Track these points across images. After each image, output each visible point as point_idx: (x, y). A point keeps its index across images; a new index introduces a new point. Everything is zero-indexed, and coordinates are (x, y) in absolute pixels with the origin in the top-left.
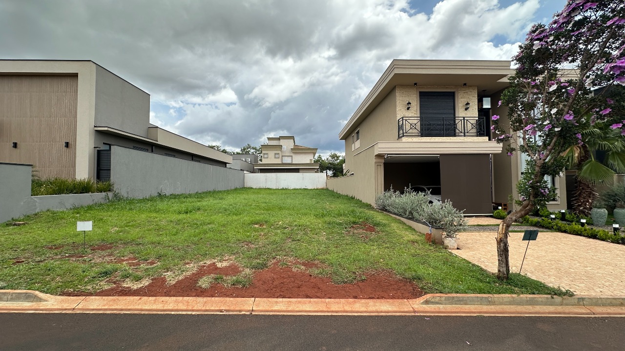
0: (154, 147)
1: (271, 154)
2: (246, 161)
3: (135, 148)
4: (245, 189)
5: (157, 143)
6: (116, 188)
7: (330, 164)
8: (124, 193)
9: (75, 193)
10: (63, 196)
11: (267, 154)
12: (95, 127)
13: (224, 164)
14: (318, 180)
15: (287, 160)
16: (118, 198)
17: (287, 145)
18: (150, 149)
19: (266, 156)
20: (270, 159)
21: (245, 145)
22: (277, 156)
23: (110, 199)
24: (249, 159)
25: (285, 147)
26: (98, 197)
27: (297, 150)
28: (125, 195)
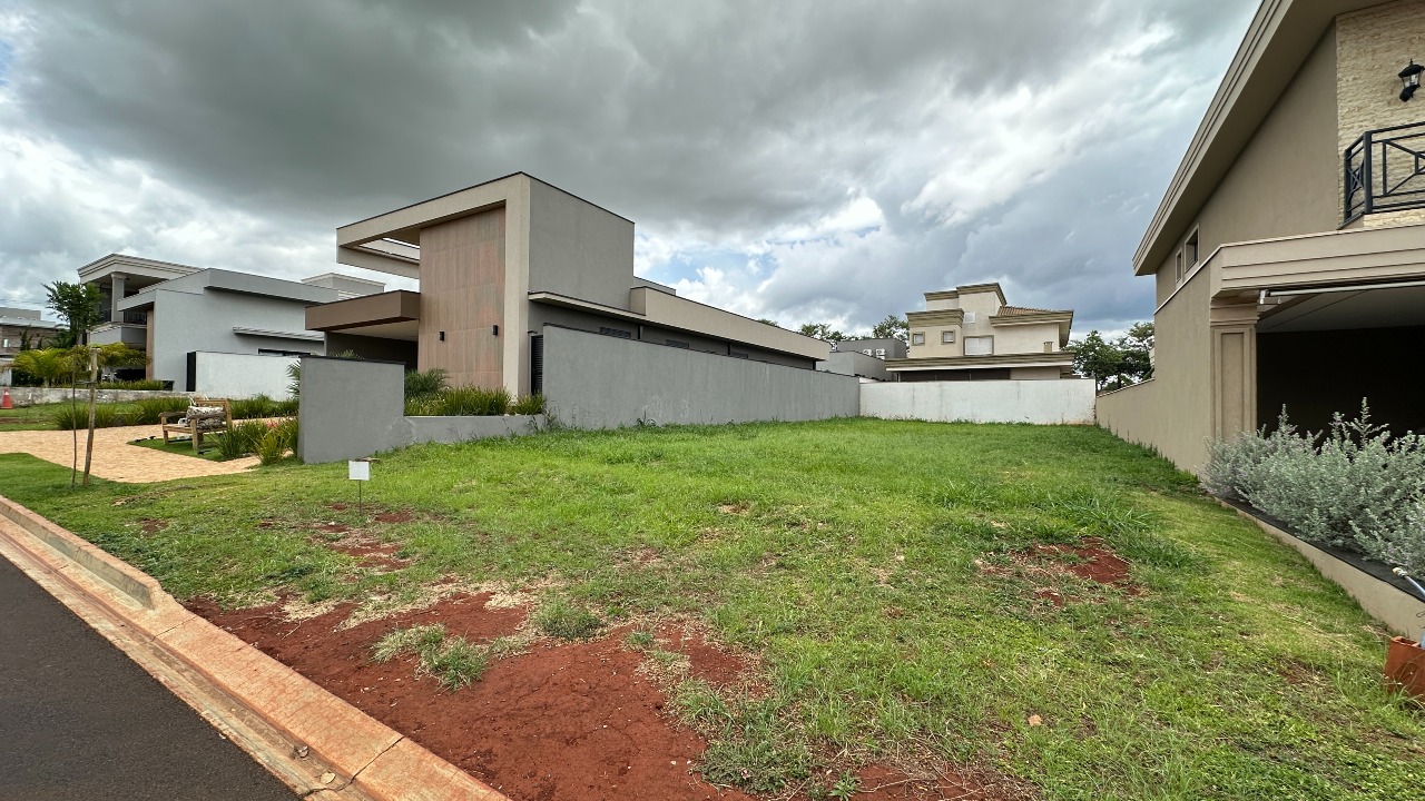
0: (641, 328)
1: (933, 333)
2: (874, 356)
4: (856, 419)
5: (643, 318)
6: (549, 406)
7: (1132, 354)
8: (565, 418)
9: (479, 414)
10: (458, 418)
11: (922, 335)
12: (529, 294)
13: (810, 362)
14: (1074, 399)
15: (979, 348)
16: (553, 426)
17: (978, 309)
18: (634, 334)
19: (919, 340)
20: (930, 346)
22: (949, 338)
23: (539, 428)
24: (883, 351)
25: (971, 316)
26: (518, 422)
27: (1009, 319)
28: (569, 423)
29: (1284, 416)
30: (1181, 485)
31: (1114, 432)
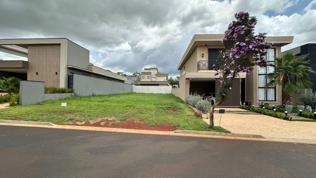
0: (91, 74)
1: (146, 76)
2: (134, 80)
3: (83, 75)
4: (132, 93)
5: (92, 72)
6: (75, 91)
7: (177, 81)
8: (78, 94)
9: (60, 93)
10: (55, 94)
11: (144, 77)
12: (67, 66)
13: (123, 81)
14: (168, 89)
15: (154, 80)
16: (76, 95)
17: (154, 72)
18: (89, 75)
19: (143, 78)
20: (145, 79)
21: (135, 72)
22: (149, 77)
23: (73, 96)
24: (136, 79)
25: (152, 74)
26: (68, 95)
27: (159, 75)
28: (79, 95)
29: (191, 93)
30: (182, 102)
31: (174, 95)
